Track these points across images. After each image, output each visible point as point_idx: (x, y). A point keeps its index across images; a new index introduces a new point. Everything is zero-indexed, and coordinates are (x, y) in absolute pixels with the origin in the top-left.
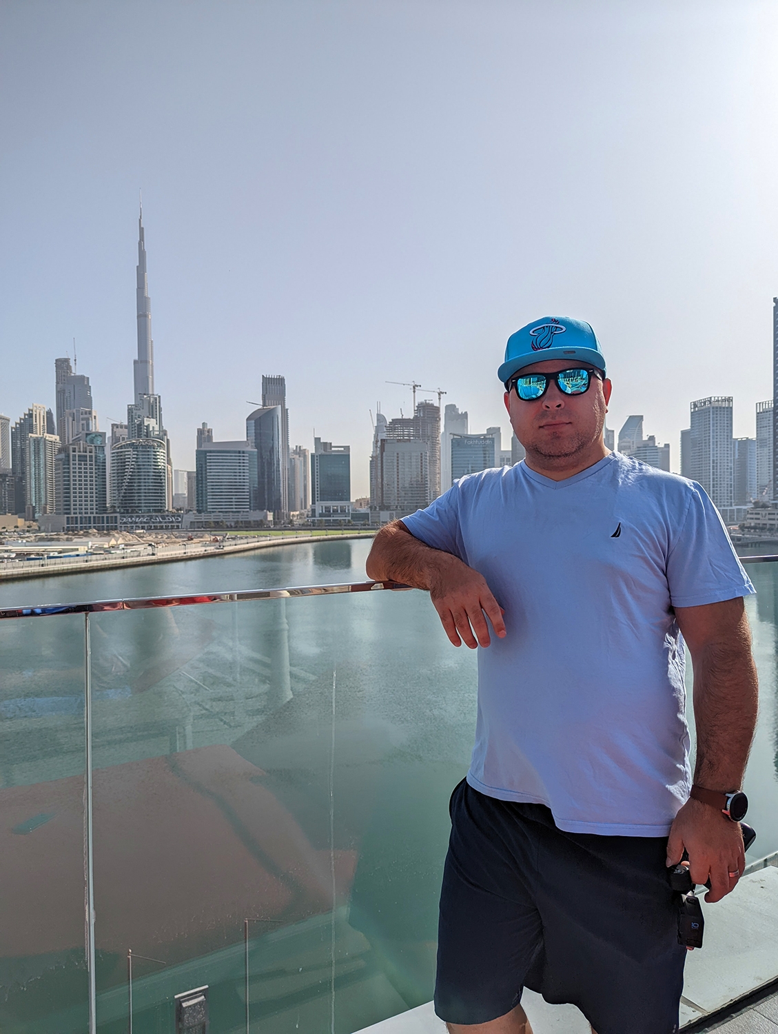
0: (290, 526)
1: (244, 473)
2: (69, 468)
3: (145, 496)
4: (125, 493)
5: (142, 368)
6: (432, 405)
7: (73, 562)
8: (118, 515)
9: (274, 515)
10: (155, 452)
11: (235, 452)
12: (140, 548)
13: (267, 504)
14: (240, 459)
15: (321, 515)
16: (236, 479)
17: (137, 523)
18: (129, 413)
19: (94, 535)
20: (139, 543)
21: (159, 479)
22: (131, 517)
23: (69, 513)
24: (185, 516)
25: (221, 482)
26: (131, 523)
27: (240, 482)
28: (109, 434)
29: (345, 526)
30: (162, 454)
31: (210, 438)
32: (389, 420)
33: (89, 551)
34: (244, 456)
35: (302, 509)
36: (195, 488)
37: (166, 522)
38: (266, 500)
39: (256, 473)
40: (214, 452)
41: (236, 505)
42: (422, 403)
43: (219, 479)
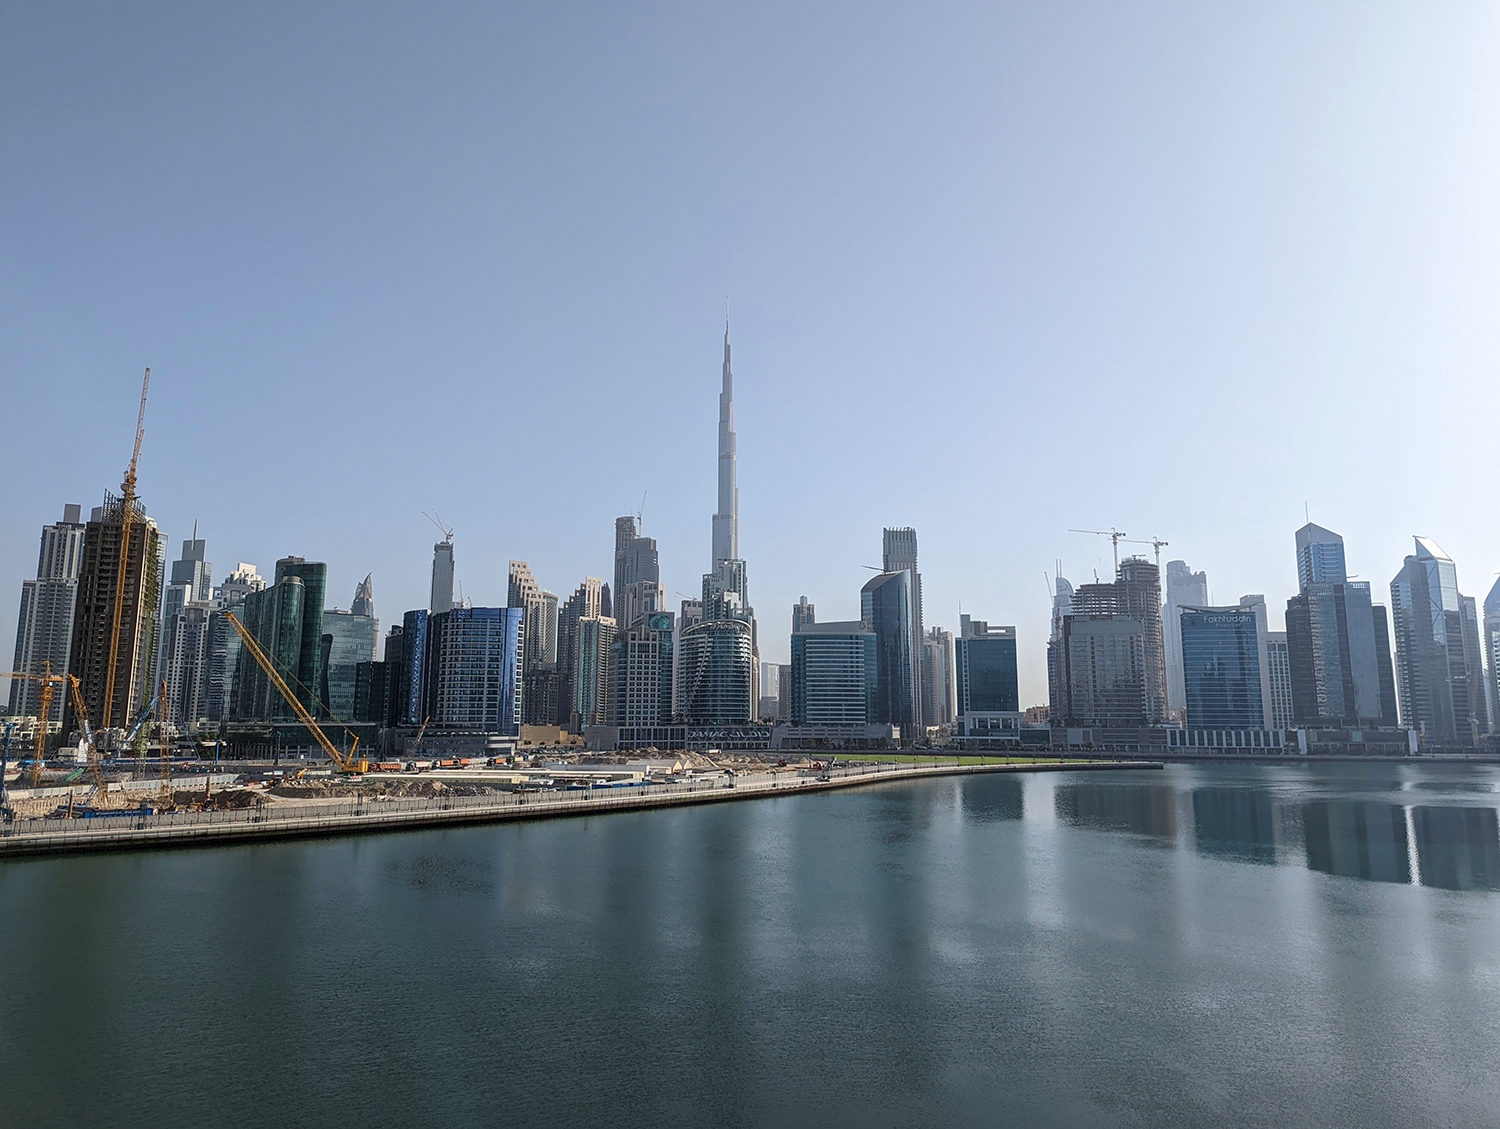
0: (925, 749)
1: (857, 667)
2: (626, 662)
3: (722, 701)
4: (696, 696)
5: (723, 525)
6: (1145, 563)
7: (625, 795)
8: (686, 727)
9: (902, 731)
10: (737, 638)
11: (845, 637)
12: (713, 776)
13: (891, 713)
14: (851, 648)
15: (973, 732)
16: (847, 676)
17: (710, 739)
18: (704, 586)
19: (653, 755)
20: (713, 768)
21: (740, 677)
22: (703, 730)
23: (624, 725)
24: (775, 730)
25: (826, 681)
26: (703, 739)
27: (852, 681)
28: (678, 615)
29: (1011, 750)
30: (746, 641)
31: (811, 617)
32: (1076, 587)
33: (647, 778)
34: (857, 643)
35: (943, 722)
36: (789, 688)
37: (749, 739)
38: (890, 709)
39: (876, 667)
40: (815, 637)
41: (846, 715)
42: (1128, 561)
43: (822, 676)
